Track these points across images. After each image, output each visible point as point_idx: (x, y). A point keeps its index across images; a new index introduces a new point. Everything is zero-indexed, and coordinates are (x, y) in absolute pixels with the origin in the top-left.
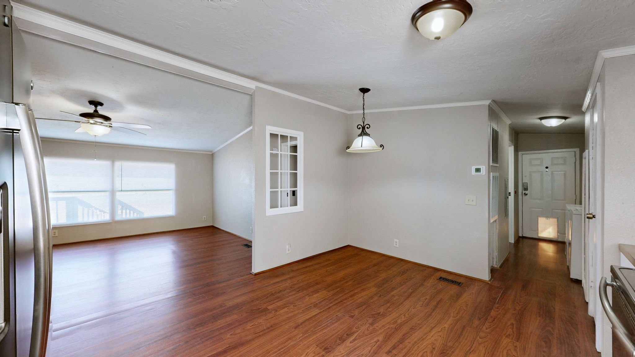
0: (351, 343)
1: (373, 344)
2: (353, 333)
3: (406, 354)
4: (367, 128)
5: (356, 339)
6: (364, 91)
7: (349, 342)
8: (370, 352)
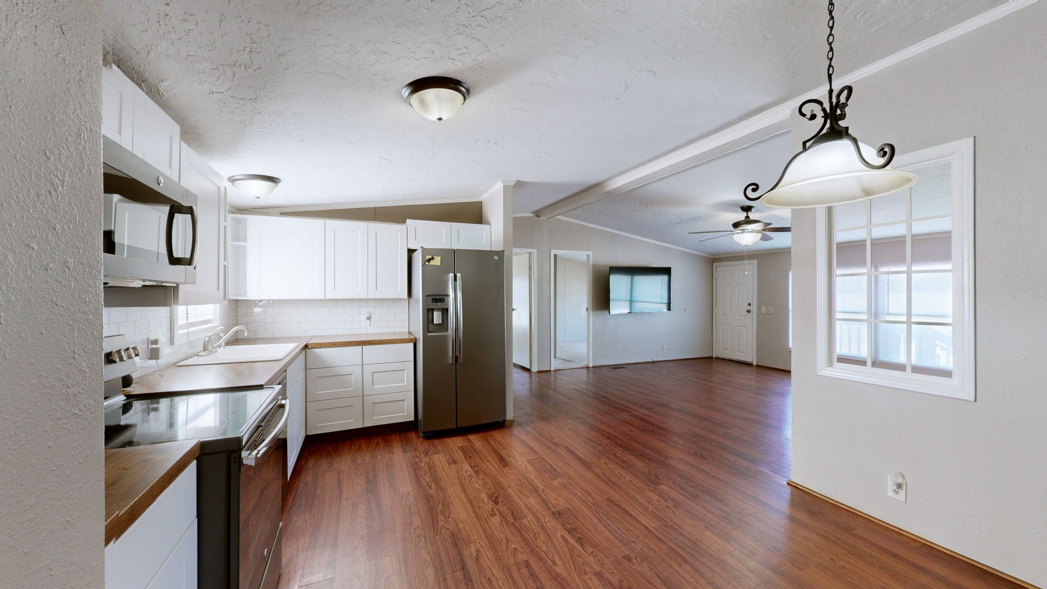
0: (562, 536)
1: (551, 556)
2: (582, 546)
3: (515, 582)
5: (567, 543)
7: (563, 534)
8: (536, 546)
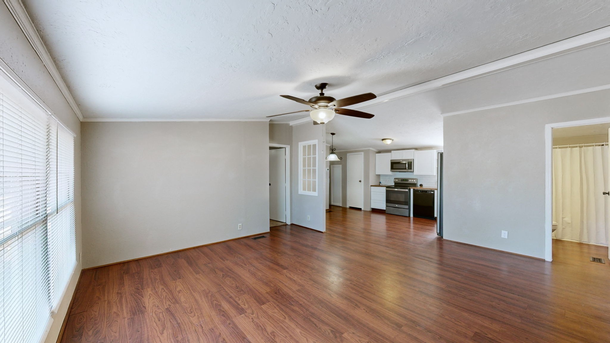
4: (334, 150)
6: (333, 134)
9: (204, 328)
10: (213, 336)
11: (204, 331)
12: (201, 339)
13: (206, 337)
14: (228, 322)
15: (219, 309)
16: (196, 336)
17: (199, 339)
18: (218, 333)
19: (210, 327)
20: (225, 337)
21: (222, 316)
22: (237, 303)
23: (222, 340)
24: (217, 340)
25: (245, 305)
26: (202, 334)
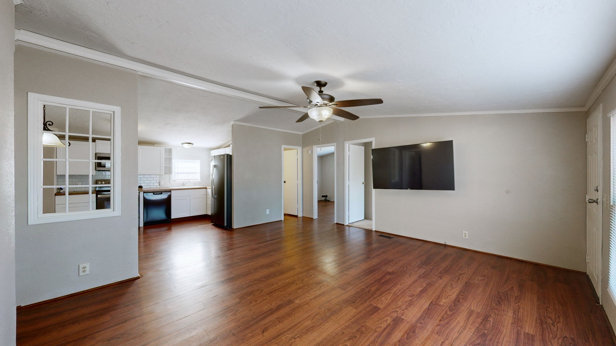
9: (443, 340)
10: (443, 329)
11: (445, 339)
12: (454, 337)
13: (449, 334)
14: (419, 325)
15: (407, 339)
16: (456, 343)
17: (456, 339)
18: (439, 327)
19: (436, 336)
20: (437, 321)
21: (415, 333)
22: (387, 328)
23: (442, 321)
24: (445, 324)
25: (387, 320)
26: (450, 339)
